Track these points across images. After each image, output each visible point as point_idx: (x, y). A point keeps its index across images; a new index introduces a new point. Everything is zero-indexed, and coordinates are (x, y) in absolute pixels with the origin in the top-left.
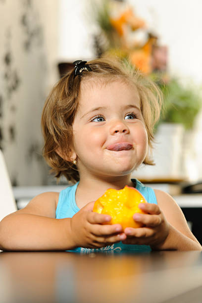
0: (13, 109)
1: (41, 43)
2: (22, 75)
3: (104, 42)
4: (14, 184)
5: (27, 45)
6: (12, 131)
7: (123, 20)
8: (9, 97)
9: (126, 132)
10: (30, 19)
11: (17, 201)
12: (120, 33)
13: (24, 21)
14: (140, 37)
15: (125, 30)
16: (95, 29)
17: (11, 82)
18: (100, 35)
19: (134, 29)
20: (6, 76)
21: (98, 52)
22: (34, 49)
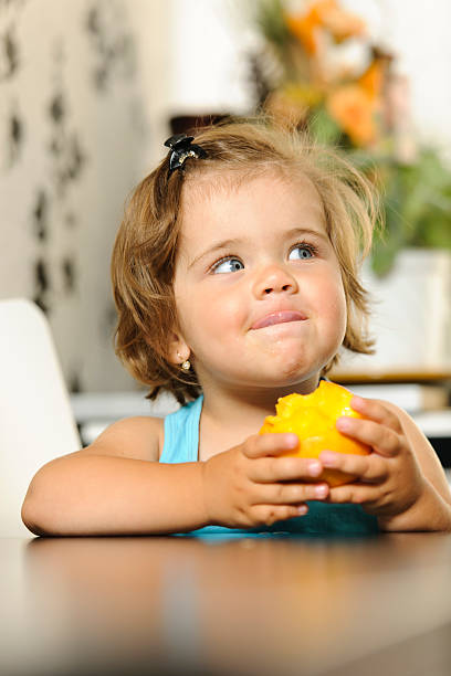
0: (71, 221)
1: (131, 73)
2: (89, 145)
3: (273, 68)
4: (75, 389)
5: (100, 78)
6: (68, 270)
7: (315, 18)
8: (62, 194)
9: (289, 291)
10: (107, 18)
11: (79, 427)
12: (309, 50)
13: (92, 24)
14: (353, 57)
15: (320, 40)
16: (252, 39)
17: (65, 160)
18: (263, 54)
19: (340, 38)
20: (54, 148)
21: (259, 91)
22: (116, 86)
